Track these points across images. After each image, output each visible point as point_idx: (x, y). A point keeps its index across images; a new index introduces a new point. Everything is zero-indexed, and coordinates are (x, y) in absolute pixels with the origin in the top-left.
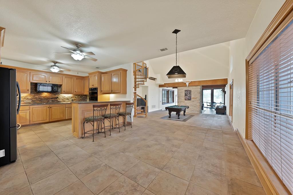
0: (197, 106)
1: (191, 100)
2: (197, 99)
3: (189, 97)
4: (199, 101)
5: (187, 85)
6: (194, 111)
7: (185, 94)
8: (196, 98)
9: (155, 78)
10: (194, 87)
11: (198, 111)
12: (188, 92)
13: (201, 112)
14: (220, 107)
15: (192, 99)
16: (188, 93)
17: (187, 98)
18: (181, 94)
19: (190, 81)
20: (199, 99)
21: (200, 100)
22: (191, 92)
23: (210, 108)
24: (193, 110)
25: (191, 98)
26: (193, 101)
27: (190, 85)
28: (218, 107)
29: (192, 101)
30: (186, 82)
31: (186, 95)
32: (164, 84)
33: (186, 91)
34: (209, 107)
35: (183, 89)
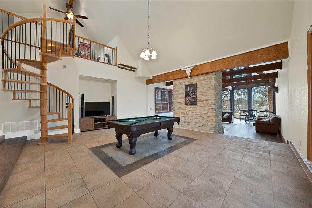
0: (209, 117)
1: (196, 104)
2: (209, 102)
3: (193, 98)
4: (214, 106)
5: (189, 74)
6: (203, 128)
7: (186, 92)
8: (207, 100)
9: (135, 68)
10: (203, 78)
11: (210, 128)
12: (190, 88)
13: (222, 131)
14: (264, 120)
15: (198, 103)
16: (191, 91)
17: (189, 100)
18: (178, 93)
19: (195, 65)
20: (214, 102)
21: (215, 104)
22: (196, 88)
23: (245, 120)
24: (201, 125)
25: (196, 101)
26: (201, 107)
27: (195, 73)
28: (260, 118)
29: (198, 107)
30: (186, 68)
31: (187, 95)
32: (152, 78)
33: (187, 86)
34: (244, 117)
35: (181, 84)
